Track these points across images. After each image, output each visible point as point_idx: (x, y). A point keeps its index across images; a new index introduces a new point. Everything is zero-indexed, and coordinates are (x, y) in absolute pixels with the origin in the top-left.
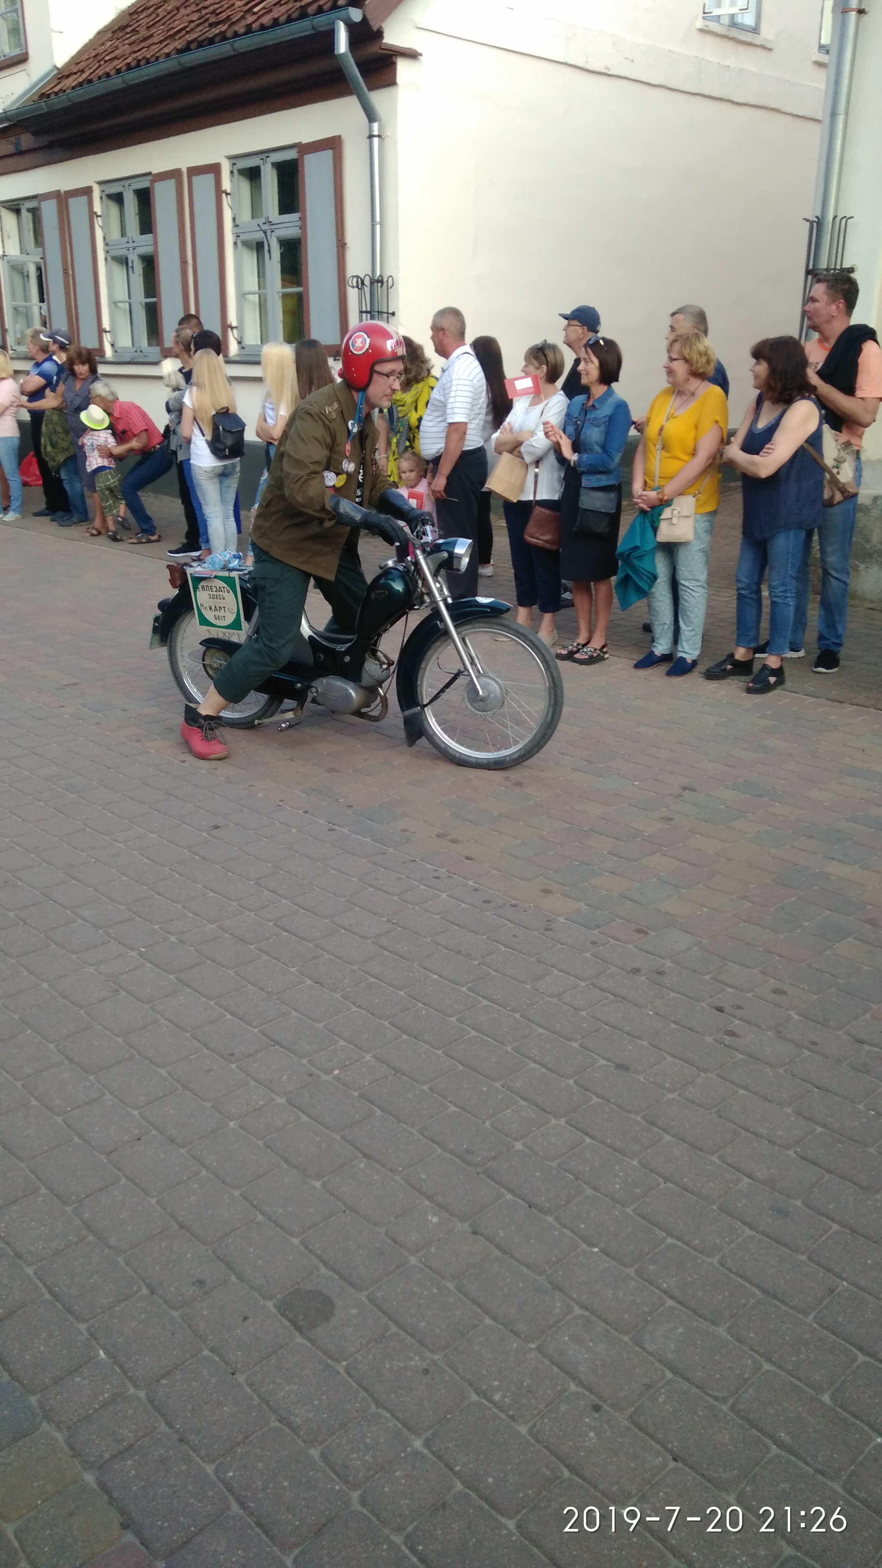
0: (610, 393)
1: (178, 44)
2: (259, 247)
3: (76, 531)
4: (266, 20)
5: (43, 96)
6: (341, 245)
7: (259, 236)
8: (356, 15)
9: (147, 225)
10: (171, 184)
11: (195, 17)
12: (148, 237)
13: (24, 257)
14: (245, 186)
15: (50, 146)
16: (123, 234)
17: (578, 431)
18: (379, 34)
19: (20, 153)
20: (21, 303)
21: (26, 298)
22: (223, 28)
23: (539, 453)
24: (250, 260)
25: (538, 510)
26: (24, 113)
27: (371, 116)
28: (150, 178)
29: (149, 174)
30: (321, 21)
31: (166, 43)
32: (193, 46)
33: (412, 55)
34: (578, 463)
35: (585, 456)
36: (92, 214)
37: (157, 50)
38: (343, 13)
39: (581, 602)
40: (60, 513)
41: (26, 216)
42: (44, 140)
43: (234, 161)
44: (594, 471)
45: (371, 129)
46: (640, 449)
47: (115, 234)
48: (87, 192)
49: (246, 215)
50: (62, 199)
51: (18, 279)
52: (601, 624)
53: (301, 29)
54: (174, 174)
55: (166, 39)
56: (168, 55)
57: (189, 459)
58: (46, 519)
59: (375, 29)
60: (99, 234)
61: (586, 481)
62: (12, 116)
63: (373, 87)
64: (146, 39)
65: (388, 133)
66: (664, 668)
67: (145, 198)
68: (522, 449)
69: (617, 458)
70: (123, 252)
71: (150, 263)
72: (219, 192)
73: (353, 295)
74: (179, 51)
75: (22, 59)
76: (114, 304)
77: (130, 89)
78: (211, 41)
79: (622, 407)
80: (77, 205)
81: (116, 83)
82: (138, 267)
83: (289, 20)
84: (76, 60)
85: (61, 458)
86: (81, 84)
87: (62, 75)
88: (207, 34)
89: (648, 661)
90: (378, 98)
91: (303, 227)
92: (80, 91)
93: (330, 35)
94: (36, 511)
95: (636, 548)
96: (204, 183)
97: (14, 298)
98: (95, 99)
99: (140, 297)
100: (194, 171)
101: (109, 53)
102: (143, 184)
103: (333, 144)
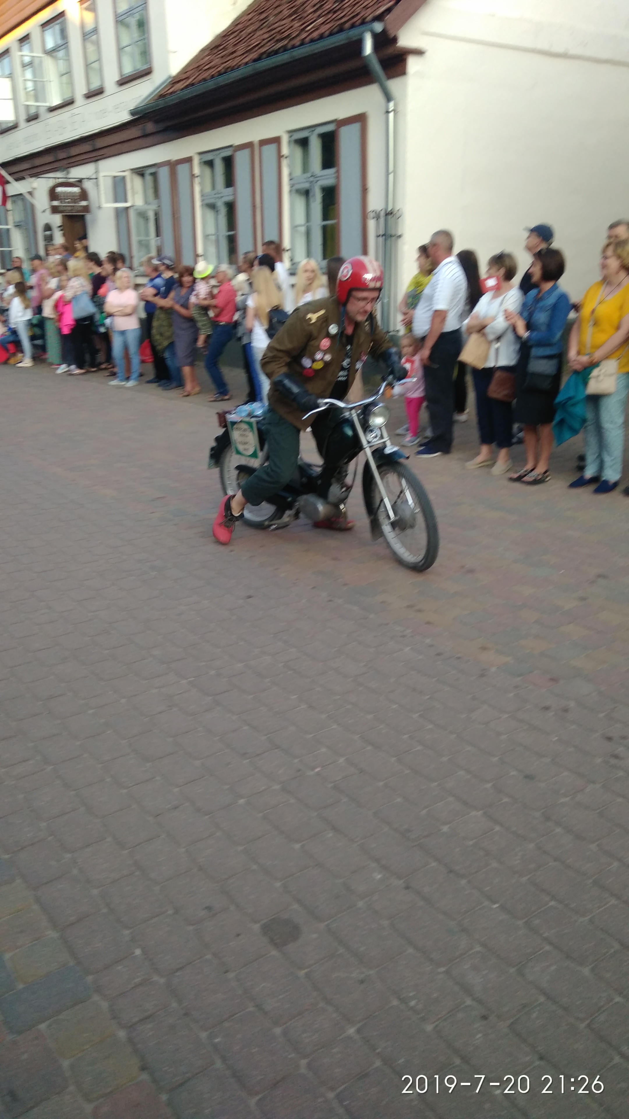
0: (555, 288)
1: (254, 55)
2: (307, 193)
3: (174, 393)
4: (315, 35)
5: (162, 96)
6: (364, 190)
7: (306, 186)
8: (378, 27)
9: (230, 181)
10: (246, 152)
11: (266, 36)
12: (230, 190)
13: (147, 207)
14: (298, 152)
15: (165, 130)
16: (213, 187)
17: (531, 315)
18: (395, 40)
19: (145, 136)
20: (142, 238)
21: (147, 234)
22: (285, 42)
23: (499, 332)
24: (300, 203)
25: (498, 374)
26: (148, 108)
27: (388, 98)
28: (231, 149)
29: (231, 146)
30: (353, 33)
31: (246, 55)
32: (264, 56)
33: (419, 52)
34: (529, 339)
35: (535, 334)
36: (193, 176)
37: (239, 60)
38: (368, 27)
39: (530, 439)
40: (163, 382)
41: (149, 178)
42: (161, 126)
43: (291, 134)
44: (540, 344)
45: (387, 107)
46: (575, 327)
47: (208, 189)
48: (189, 160)
49: (298, 171)
50: (173, 165)
51: (142, 221)
52: (544, 456)
53: (340, 39)
54: (249, 145)
55: (246, 52)
56: (246, 63)
57: (250, 343)
58: (154, 385)
59: (393, 35)
60: (197, 189)
61: (535, 352)
62: (141, 111)
63: (390, 77)
64: (233, 53)
65: (400, 108)
66: (592, 487)
67: (229, 162)
68: (487, 330)
69: (558, 335)
70: (212, 201)
71: (231, 207)
72: (280, 157)
73: (371, 224)
74: (255, 60)
75: (147, 73)
76: (206, 237)
77: (219, 89)
78: (276, 52)
79: (563, 297)
80: (182, 170)
81: (211, 85)
82: (223, 211)
83: (331, 34)
84: (185, 71)
85: (166, 343)
86: (187, 87)
87: (175, 81)
88: (274, 47)
89: (579, 483)
90: (394, 85)
91: (338, 178)
92: (186, 92)
93: (359, 43)
94: (148, 379)
95: (570, 398)
96: (270, 150)
97: (139, 235)
98: (196, 96)
99: (224, 232)
100: (263, 143)
101: (207, 65)
102: (227, 153)
103: (361, 119)
